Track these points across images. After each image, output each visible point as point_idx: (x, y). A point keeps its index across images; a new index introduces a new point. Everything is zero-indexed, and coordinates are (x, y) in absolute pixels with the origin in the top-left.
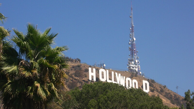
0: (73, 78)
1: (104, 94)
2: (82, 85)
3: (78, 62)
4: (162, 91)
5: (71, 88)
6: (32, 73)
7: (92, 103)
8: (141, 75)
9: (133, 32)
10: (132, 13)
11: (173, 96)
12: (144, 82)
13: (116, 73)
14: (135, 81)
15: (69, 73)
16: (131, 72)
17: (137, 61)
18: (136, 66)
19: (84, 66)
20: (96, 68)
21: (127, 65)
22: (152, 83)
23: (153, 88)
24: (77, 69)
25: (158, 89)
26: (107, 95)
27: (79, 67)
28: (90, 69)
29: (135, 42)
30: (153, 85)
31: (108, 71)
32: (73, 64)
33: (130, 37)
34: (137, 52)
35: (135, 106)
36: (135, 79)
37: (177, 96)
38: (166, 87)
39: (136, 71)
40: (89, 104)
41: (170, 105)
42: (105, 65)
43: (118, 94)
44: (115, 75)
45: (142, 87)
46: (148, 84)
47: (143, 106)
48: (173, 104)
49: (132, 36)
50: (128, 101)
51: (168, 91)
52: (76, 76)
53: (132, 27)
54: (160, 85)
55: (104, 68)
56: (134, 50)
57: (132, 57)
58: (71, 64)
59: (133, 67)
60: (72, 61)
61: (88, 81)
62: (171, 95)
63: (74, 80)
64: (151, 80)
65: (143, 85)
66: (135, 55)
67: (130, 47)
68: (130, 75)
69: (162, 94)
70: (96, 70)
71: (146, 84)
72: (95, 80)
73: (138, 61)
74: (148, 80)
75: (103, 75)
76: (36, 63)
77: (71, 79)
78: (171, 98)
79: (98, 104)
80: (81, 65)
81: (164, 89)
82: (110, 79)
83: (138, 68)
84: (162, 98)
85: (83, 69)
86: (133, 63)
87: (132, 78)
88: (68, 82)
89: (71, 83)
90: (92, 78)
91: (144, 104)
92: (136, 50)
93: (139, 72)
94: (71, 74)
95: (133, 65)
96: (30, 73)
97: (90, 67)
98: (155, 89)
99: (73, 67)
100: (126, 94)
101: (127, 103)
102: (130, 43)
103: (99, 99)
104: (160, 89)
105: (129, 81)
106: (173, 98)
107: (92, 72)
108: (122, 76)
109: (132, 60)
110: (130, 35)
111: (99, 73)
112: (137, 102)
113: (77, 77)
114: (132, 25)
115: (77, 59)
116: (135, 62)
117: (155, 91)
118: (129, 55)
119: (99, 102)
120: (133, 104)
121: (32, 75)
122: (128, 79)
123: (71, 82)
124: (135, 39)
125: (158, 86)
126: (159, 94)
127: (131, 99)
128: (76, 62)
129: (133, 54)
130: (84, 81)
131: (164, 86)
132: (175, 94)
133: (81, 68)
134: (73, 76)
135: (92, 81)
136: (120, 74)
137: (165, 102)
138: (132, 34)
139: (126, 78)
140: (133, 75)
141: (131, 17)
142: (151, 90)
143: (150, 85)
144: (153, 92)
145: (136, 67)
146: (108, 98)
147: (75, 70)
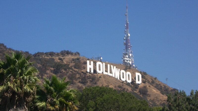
0: (72, 69)
1: (101, 97)
2: (80, 76)
3: (78, 55)
4: (153, 82)
5: (70, 79)
6: (55, 108)
7: (91, 104)
8: (134, 67)
9: (128, 28)
10: (127, 12)
11: (163, 87)
12: (137, 74)
13: (112, 66)
14: (128, 73)
15: (70, 65)
16: (125, 65)
17: (130, 55)
18: (130, 59)
19: (83, 59)
20: (93, 61)
21: (122, 58)
22: (144, 75)
23: (144, 80)
24: (76, 62)
25: (149, 80)
26: (103, 98)
27: (78, 60)
28: (88, 62)
29: (129, 38)
30: (145, 77)
31: (104, 64)
32: (73, 57)
33: (125, 33)
34: (131, 47)
35: (126, 107)
36: (129, 71)
37: (167, 87)
38: (157, 79)
39: (129, 64)
40: (88, 104)
41: (160, 95)
42: (101, 58)
43: (112, 98)
44: (110, 67)
45: (135, 78)
46: (140, 76)
47: (132, 108)
48: (163, 94)
49: (127, 32)
50: (120, 103)
51: (159, 82)
52: (75, 68)
53: (127, 24)
54: (151, 76)
55: (101, 61)
56: (129, 45)
57: (127, 51)
58: (71, 57)
59: (127, 60)
60: (72, 54)
61: (86, 73)
62: (161, 86)
63: (73, 71)
64: (143, 72)
65: (135, 76)
66: (129, 49)
67: (125, 42)
68: (124, 68)
69: (153, 85)
70: (94, 62)
71: (139, 76)
72: (92, 71)
73: (132, 55)
74: (141, 73)
75: (100, 67)
76: (58, 101)
77: (71, 70)
78: (161, 89)
79: (96, 105)
80: (80, 58)
81: (155, 81)
82: (106, 71)
83: (132, 61)
84: (153, 89)
85: (82, 61)
86: (127, 56)
87: (126, 70)
88: (68, 73)
89: (71, 75)
90: (90, 70)
91: (133, 106)
92: (130, 45)
93: (133, 65)
94: (71, 66)
95: (127, 58)
96: (54, 108)
97: (88, 60)
98: (147, 81)
99: (73, 60)
100: (118, 98)
101: (119, 105)
102: (125, 38)
103: (97, 100)
104: (151, 80)
105: (123, 73)
106: (163, 89)
107: (90, 64)
108: (117, 69)
109: (126, 54)
110: (125, 31)
111: (96, 65)
112: (127, 104)
113: (77, 68)
114: (127, 22)
115: (77, 52)
116: (129, 56)
117: (146, 83)
118: (124, 50)
119: (96, 104)
120: (124, 106)
121: (55, 109)
122: (123, 71)
123: (71, 73)
124: (129, 35)
125: (150, 78)
126: (150, 85)
127: (123, 102)
128: (75, 55)
129: (128, 48)
130: (82, 72)
131: (155, 78)
132: (165, 85)
133: (80, 61)
134: (73, 67)
135: (90, 73)
136: (115, 67)
137: (156, 93)
138: (127, 31)
139: (120, 70)
140: (127, 67)
141: (126, 15)
142: (143, 82)
143: (142, 77)
144: (145, 84)
145: (130, 61)
146: (104, 100)
147: (75, 62)
